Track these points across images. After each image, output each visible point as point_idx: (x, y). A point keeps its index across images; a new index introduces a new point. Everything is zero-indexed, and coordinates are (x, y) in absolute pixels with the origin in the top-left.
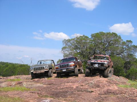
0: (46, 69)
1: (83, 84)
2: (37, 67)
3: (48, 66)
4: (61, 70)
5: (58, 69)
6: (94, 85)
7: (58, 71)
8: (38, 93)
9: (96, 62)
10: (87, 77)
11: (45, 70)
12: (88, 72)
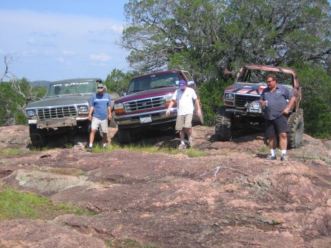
0: (80, 115)
1: (234, 187)
2: (50, 107)
3: (87, 104)
4: (134, 118)
5: (124, 113)
6: (272, 193)
7: (124, 122)
8: (98, 229)
9: (254, 94)
10: (223, 141)
11: (78, 119)
12: (225, 126)
